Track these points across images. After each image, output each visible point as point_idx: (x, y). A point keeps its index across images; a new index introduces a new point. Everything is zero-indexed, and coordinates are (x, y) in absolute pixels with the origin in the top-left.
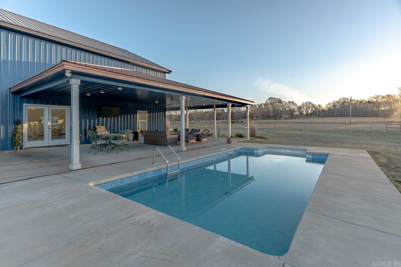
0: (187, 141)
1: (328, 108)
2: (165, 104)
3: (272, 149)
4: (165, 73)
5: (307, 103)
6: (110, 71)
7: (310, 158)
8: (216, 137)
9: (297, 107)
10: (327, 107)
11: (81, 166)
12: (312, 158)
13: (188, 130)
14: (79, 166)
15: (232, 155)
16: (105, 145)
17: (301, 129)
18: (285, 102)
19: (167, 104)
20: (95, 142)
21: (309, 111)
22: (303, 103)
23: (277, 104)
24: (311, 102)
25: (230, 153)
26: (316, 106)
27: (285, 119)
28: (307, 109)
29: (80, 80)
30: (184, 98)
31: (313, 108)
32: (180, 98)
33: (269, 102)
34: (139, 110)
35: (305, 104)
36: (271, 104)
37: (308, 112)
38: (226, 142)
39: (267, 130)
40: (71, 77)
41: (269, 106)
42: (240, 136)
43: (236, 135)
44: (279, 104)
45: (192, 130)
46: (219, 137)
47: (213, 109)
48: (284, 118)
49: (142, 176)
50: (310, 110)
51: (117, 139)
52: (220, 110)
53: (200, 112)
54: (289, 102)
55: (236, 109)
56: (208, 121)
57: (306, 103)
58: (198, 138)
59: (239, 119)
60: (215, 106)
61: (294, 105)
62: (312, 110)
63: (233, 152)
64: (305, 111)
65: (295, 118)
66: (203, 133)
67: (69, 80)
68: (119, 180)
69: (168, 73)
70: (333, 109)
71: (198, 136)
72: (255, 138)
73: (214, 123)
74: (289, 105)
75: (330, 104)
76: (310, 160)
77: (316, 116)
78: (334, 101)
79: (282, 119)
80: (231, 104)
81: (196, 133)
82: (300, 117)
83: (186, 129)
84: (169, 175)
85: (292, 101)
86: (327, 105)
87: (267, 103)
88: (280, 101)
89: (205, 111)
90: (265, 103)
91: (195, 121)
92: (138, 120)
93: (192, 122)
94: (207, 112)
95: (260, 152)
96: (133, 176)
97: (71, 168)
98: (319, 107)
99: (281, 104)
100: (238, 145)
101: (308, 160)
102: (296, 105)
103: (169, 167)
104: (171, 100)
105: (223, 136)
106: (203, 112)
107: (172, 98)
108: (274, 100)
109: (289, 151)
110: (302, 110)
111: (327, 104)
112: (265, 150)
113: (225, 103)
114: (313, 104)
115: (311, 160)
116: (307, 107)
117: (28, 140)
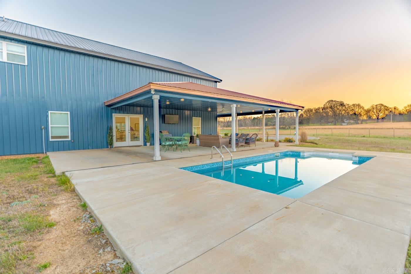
0: (237, 144)
1: (408, 111)
2: (216, 111)
3: (319, 152)
4: (216, 82)
5: (378, 106)
6: (179, 88)
7: (357, 160)
8: (265, 141)
9: (364, 110)
10: (406, 110)
11: (161, 158)
12: (359, 160)
13: (238, 134)
14: (160, 158)
15: (279, 156)
16: (173, 145)
17: (363, 135)
18: (348, 105)
19: (218, 111)
20: (165, 143)
21: (381, 115)
22: (372, 105)
23: (338, 107)
24: (383, 104)
25: (276, 154)
26: (390, 108)
27: (347, 125)
28: (378, 112)
29: (159, 96)
30: (235, 105)
31: (386, 112)
32: (232, 106)
33: (328, 105)
34: (194, 117)
35: (375, 107)
36: (331, 107)
37: (378, 116)
38: (274, 145)
39: (321, 137)
40: (154, 94)
41: (328, 110)
42: (290, 141)
43: (284, 140)
44: (341, 107)
45: (241, 134)
46: (267, 141)
47: (262, 115)
48: (346, 123)
49: (204, 166)
50: (382, 114)
51: (181, 141)
52: (270, 116)
53: (249, 118)
54: (354, 105)
55: (288, 114)
56: (257, 127)
57: (376, 105)
58: (247, 141)
59: (292, 125)
60: (263, 112)
61: (360, 108)
62: (384, 114)
63: (279, 154)
64: (375, 115)
65: (361, 123)
66: (252, 137)
67: (152, 96)
68: (190, 167)
69: (219, 82)
71: (247, 139)
72: (305, 143)
73: (262, 129)
74: (353, 108)
76: (356, 162)
77: (389, 121)
79: (344, 124)
80: (279, 110)
81: (245, 137)
82: (368, 122)
83: (236, 134)
84: (224, 167)
85: (357, 104)
86: (406, 108)
87: (326, 107)
88: (342, 104)
89: (254, 117)
90: (323, 106)
91: (244, 128)
92: (194, 126)
93: (240, 128)
94: (256, 117)
95: (306, 154)
96: (199, 165)
97: (154, 159)
98: (394, 110)
99: (344, 108)
100: (285, 148)
101: (354, 162)
102: (363, 108)
103: (224, 161)
104: (223, 108)
105: (272, 141)
106: (253, 118)
107: (223, 106)
108: (334, 103)
109: (337, 154)
110: (371, 113)
112: (311, 153)
113: (273, 108)
114: (387, 107)
115: (358, 162)
116: (378, 111)
117: (117, 141)
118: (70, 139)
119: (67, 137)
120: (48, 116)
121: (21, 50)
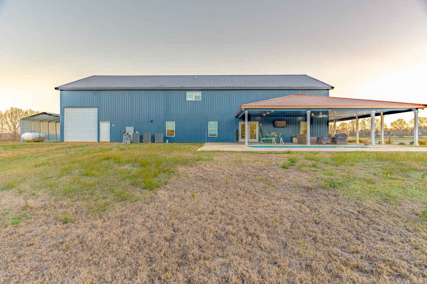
4: (328, 89)
30: (309, 112)
34: (302, 121)
40: (245, 110)
117: (242, 139)
118: (217, 136)
119: (216, 135)
120: (208, 124)
121: (199, 94)
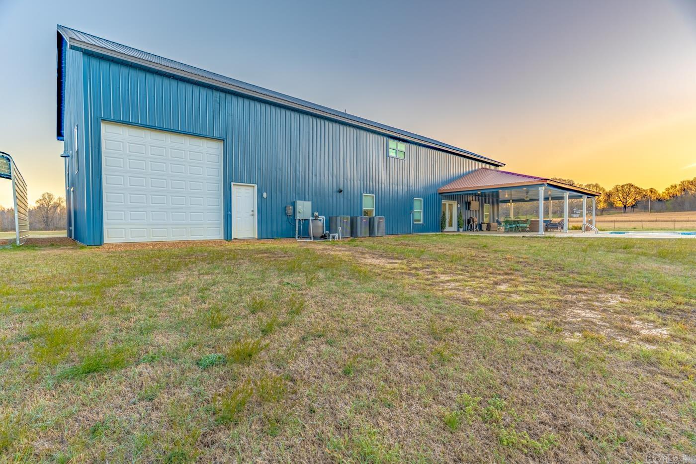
1: (671, 195)
5: (625, 187)
10: (669, 194)
18: (580, 185)
21: (630, 201)
22: (616, 186)
24: (633, 184)
26: (644, 190)
28: (625, 197)
31: (638, 196)
35: (620, 188)
37: (626, 203)
48: (579, 214)
50: (632, 199)
54: (589, 185)
57: (622, 186)
62: (635, 200)
64: (620, 202)
65: (600, 214)
70: (682, 197)
75: (676, 186)
77: (643, 210)
78: (685, 180)
79: (575, 216)
82: (610, 212)
85: (594, 184)
86: (668, 189)
98: (650, 193)
102: (604, 191)
110: (614, 199)
111: (669, 187)
114: (638, 188)
116: (625, 194)
120: (413, 202)
